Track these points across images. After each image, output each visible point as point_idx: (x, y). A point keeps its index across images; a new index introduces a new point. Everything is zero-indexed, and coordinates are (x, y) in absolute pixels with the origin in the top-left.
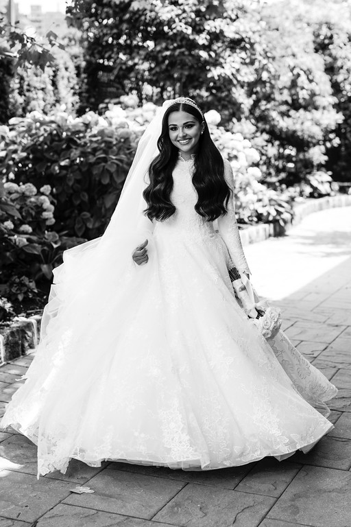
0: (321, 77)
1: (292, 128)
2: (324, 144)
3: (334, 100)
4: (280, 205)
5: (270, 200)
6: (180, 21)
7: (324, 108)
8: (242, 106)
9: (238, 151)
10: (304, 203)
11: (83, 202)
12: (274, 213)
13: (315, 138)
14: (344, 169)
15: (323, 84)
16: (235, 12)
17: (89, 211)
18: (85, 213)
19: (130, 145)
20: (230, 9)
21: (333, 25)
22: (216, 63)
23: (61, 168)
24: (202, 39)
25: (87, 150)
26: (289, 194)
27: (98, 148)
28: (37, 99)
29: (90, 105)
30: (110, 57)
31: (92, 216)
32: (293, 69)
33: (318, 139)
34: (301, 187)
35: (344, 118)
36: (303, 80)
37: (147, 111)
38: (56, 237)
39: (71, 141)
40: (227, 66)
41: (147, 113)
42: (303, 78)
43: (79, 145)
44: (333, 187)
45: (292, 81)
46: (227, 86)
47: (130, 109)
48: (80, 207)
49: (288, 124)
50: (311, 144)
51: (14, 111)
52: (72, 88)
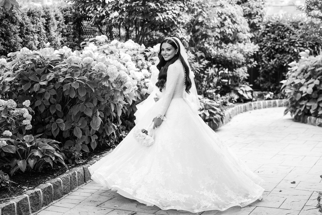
0: (241, 19)
1: (224, 54)
2: (246, 66)
3: (251, 35)
4: (215, 110)
5: (206, 105)
7: (245, 40)
10: (234, 106)
11: (57, 111)
12: (208, 114)
13: (240, 62)
14: (262, 82)
15: (243, 25)
17: (62, 118)
18: (59, 119)
19: (91, 69)
22: (162, 11)
23: (41, 87)
25: (59, 74)
26: (222, 101)
27: (68, 72)
28: (32, 40)
29: (75, 43)
30: (89, 10)
31: (65, 122)
32: (221, 15)
33: (242, 62)
34: (231, 95)
35: (259, 47)
36: (228, 22)
37: (112, 45)
38: (32, 138)
39: (50, 67)
40: (170, 12)
41: (112, 47)
42: (229, 20)
43: (54, 70)
44: (254, 95)
45: (221, 22)
46: (172, 27)
47: (101, 44)
48: (56, 115)
49: (221, 53)
50: (237, 66)
51: (16, 48)
52: (62, 32)
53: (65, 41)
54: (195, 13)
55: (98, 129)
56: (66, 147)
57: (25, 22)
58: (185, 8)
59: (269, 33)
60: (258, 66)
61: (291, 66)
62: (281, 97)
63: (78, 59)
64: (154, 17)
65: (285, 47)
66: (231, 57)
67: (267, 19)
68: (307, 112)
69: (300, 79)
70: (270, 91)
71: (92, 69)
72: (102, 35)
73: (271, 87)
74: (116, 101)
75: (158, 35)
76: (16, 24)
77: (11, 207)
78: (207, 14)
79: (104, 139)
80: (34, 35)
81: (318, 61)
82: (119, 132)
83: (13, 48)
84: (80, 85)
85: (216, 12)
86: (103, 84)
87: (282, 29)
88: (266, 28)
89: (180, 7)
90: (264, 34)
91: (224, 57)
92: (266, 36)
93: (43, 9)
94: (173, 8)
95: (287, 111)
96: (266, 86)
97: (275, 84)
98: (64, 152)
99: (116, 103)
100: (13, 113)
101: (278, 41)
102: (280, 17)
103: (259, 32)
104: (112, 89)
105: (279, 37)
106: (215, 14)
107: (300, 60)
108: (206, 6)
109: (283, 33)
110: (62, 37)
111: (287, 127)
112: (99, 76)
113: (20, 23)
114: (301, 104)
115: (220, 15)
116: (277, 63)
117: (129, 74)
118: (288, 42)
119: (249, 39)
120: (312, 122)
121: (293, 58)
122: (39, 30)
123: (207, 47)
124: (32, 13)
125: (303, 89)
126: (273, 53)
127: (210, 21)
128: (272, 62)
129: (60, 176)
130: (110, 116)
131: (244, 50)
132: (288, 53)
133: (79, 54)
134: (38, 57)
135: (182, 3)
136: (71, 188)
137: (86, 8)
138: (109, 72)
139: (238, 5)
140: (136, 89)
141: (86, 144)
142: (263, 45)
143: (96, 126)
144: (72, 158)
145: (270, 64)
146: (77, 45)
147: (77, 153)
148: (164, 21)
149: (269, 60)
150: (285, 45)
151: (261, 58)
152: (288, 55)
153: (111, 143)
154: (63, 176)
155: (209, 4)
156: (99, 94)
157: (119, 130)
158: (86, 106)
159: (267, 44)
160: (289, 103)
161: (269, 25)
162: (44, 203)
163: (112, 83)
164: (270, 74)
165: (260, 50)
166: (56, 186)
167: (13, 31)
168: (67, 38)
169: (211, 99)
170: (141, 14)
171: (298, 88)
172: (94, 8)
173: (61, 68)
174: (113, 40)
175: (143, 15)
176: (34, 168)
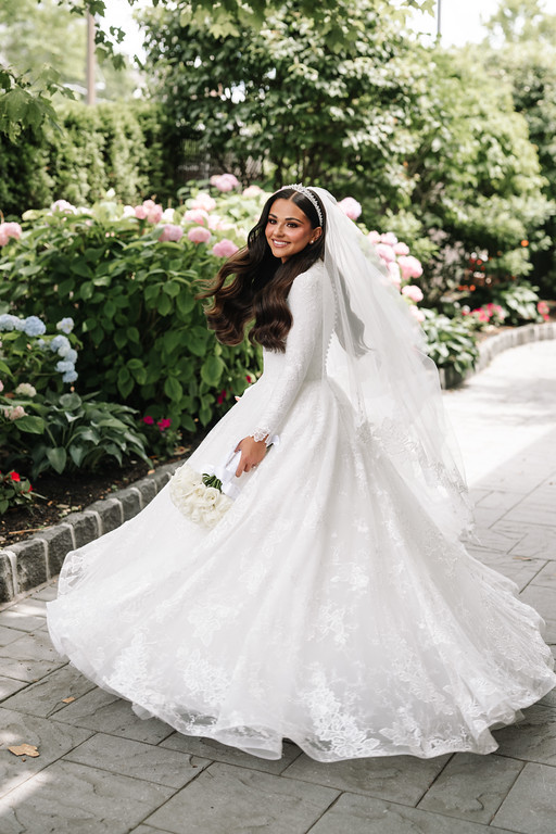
0: (523, 147)
1: (480, 221)
2: (528, 247)
3: (542, 181)
4: (459, 343)
5: (441, 333)
6: (301, 61)
7: (528, 192)
8: (400, 191)
9: (388, 261)
10: (497, 334)
11: (130, 342)
12: (445, 353)
13: (513, 238)
15: (526, 157)
16: (388, 49)
17: (140, 357)
18: (134, 360)
19: (205, 254)
20: (380, 42)
21: (545, 70)
22: (358, 126)
23: (97, 289)
24: (334, 89)
25: (137, 262)
26: (473, 321)
27: (155, 259)
28: (77, 181)
29: (167, 189)
30: (197, 118)
31: (146, 365)
32: (481, 136)
33: (520, 239)
34: (492, 309)
36: (495, 153)
37: (248, 199)
38: (77, 401)
39: (115, 246)
40: (374, 130)
41: (247, 202)
42: (496, 148)
43: (126, 253)
45: (480, 153)
46: (376, 160)
47: (223, 195)
48: (126, 352)
49: (475, 217)
51: (39, 199)
52: (138, 164)
53: (145, 186)
54: (426, 129)
56: (149, 419)
57: (60, 143)
58: (406, 120)
63: (177, 231)
64: (339, 138)
66: (497, 226)
71: (207, 255)
72: (226, 176)
75: (340, 176)
76: (40, 147)
77: (36, 551)
78: (452, 134)
80: (78, 172)
83: (33, 199)
84: (181, 289)
85: (469, 130)
89: (398, 118)
91: (481, 226)
93: (100, 114)
94: (383, 120)
98: (143, 431)
100: (36, 346)
108: (449, 115)
110: (139, 175)
113: (50, 144)
115: (479, 135)
119: (538, 190)
122: (90, 161)
123: (448, 206)
124: (74, 122)
127: (456, 149)
129: (138, 483)
130: (241, 354)
131: (525, 213)
134: (89, 223)
135: (402, 110)
137: (192, 112)
139: (516, 114)
141: (188, 414)
143: (213, 378)
144: (160, 442)
146: (171, 196)
147: (171, 433)
155: (456, 111)
158: (192, 333)
166: (129, 506)
168: (149, 179)
169: (451, 317)
170: (312, 131)
172: (208, 114)
173: (140, 249)
174: (248, 186)
175: (316, 134)
176: (82, 464)
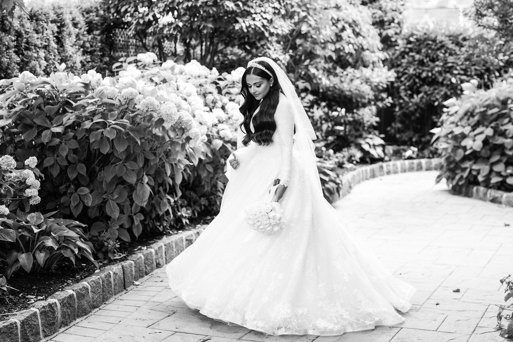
0: (368, 30)
1: (339, 86)
2: (375, 104)
3: (383, 55)
4: (327, 175)
7: (373, 63)
10: (355, 169)
11: (79, 175)
13: (364, 98)
14: (399, 131)
15: (371, 38)
17: (87, 186)
18: (83, 188)
19: (134, 108)
23: (55, 135)
25: (83, 114)
26: (337, 160)
27: (97, 112)
28: (37, 58)
29: (104, 64)
30: (126, 12)
31: (91, 192)
32: (337, 23)
33: (369, 99)
34: (350, 151)
35: (396, 75)
36: (348, 34)
37: (165, 70)
38: (41, 219)
39: (68, 104)
40: (258, 17)
41: (165, 72)
42: (349, 31)
44: (386, 151)
45: (336, 35)
46: (259, 40)
47: (146, 68)
48: (76, 182)
49: (335, 83)
50: (360, 105)
51: (9, 71)
52: (83, 46)
53: (88, 62)
54: (296, 18)
55: (144, 204)
56: (94, 232)
57: (24, 30)
58: (281, 10)
59: (412, 51)
60: (393, 105)
61: (447, 106)
62: (429, 154)
63: (113, 91)
64: (232, 24)
65: (437, 74)
66: (352, 90)
67: (408, 30)
68: (472, 179)
69: (462, 126)
70: (412, 145)
71: (136, 108)
72: (148, 53)
73: (414, 140)
74: (175, 159)
75: (235, 54)
76: (9, 34)
77: (11, 328)
78: (315, 20)
79: (153, 220)
80: (38, 52)
81: (492, 99)
82: (176, 209)
83: (4, 72)
84: (117, 133)
85: (328, 17)
86: (154, 132)
87: (433, 47)
88: (407, 44)
89: (274, 8)
90: (403, 54)
91: (339, 89)
92: (406, 56)
93: (53, 10)
94: (263, 10)
95: (440, 178)
96: (405, 137)
97: (420, 134)
98: (91, 240)
99: (173, 163)
100: (10, 177)
101: (426, 64)
102: (429, 26)
103: (396, 50)
104: (168, 139)
105: (428, 59)
106: (327, 21)
107: (462, 96)
108: (314, 7)
109: (434, 52)
110: (83, 55)
111: (441, 203)
112: (147, 118)
113: (17, 31)
114: (463, 166)
115: (335, 22)
116: (424, 100)
117: (194, 116)
118: (442, 66)
119: (381, 62)
120: (481, 194)
121: (449, 93)
122: (47, 44)
123: (314, 74)
124: (35, 16)
125: (468, 143)
126: (418, 85)
127: (319, 31)
128: (416, 99)
129: (87, 279)
130: (163, 182)
131: (372, 80)
132: (442, 84)
133: (114, 84)
134: (48, 87)
135: (277, 2)
136: (103, 298)
137: (121, 8)
138: (163, 112)
139: (363, 6)
140: (204, 140)
141: (124, 228)
142: (402, 72)
143: (142, 200)
144: (103, 250)
145: (412, 102)
146: (108, 69)
147: (111, 242)
148: (248, 31)
149: (411, 96)
150: (437, 72)
151: (399, 93)
152: (441, 88)
153: (163, 227)
154: (91, 280)
155: (318, 4)
156: (148, 148)
157: (176, 206)
158: (126, 167)
159: (409, 71)
160: (445, 165)
161: (412, 39)
162: (62, 323)
163: (167, 131)
164: (413, 118)
165: (398, 80)
166: (81, 295)
167: (5, 45)
168: (91, 57)
169: (319, 157)
170: (212, 19)
171: (459, 140)
172: (134, 9)
173: (86, 105)
174: (165, 61)
175: (215, 21)
176: (44, 266)
